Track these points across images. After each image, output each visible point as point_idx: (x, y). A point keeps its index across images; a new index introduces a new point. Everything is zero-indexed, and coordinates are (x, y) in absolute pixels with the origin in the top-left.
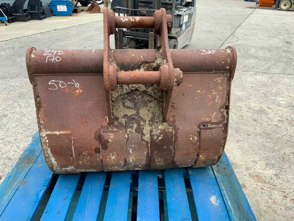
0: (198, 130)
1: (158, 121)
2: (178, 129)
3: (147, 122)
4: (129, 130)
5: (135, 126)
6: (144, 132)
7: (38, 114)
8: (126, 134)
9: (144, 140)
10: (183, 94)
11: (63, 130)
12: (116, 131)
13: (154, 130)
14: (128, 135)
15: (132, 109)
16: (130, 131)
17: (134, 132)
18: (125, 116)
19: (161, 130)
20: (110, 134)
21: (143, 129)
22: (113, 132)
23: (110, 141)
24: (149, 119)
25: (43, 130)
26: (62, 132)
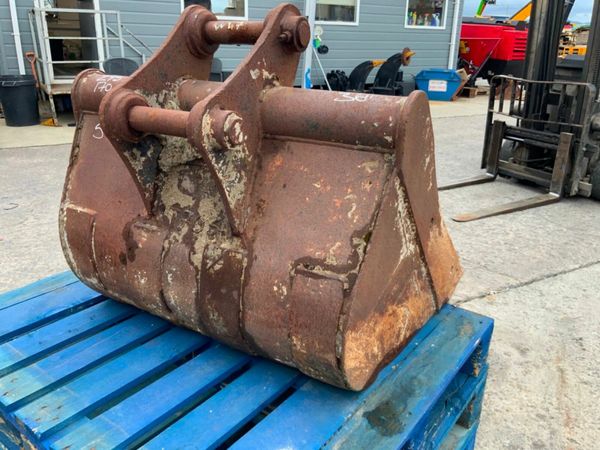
0: (293, 273)
1: (225, 230)
2: (256, 258)
3: (206, 228)
4: (174, 234)
5: (185, 230)
6: (197, 246)
7: (69, 173)
8: (167, 241)
9: (192, 264)
10: (285, 186)
11: (89, 207)
12: (153, 231)
13: (211, 246)
14: (170, 243)
15: (190, 195)
16: (175, 237)
17: (180, 241)
18: (176, 206)
19: (223, 250)
20: (144, 234)
21: (196, 239)
22: (148, 231)
23: (140, 246)
24: (210, 222)
25: (67, 199)
26: (85, 210)
